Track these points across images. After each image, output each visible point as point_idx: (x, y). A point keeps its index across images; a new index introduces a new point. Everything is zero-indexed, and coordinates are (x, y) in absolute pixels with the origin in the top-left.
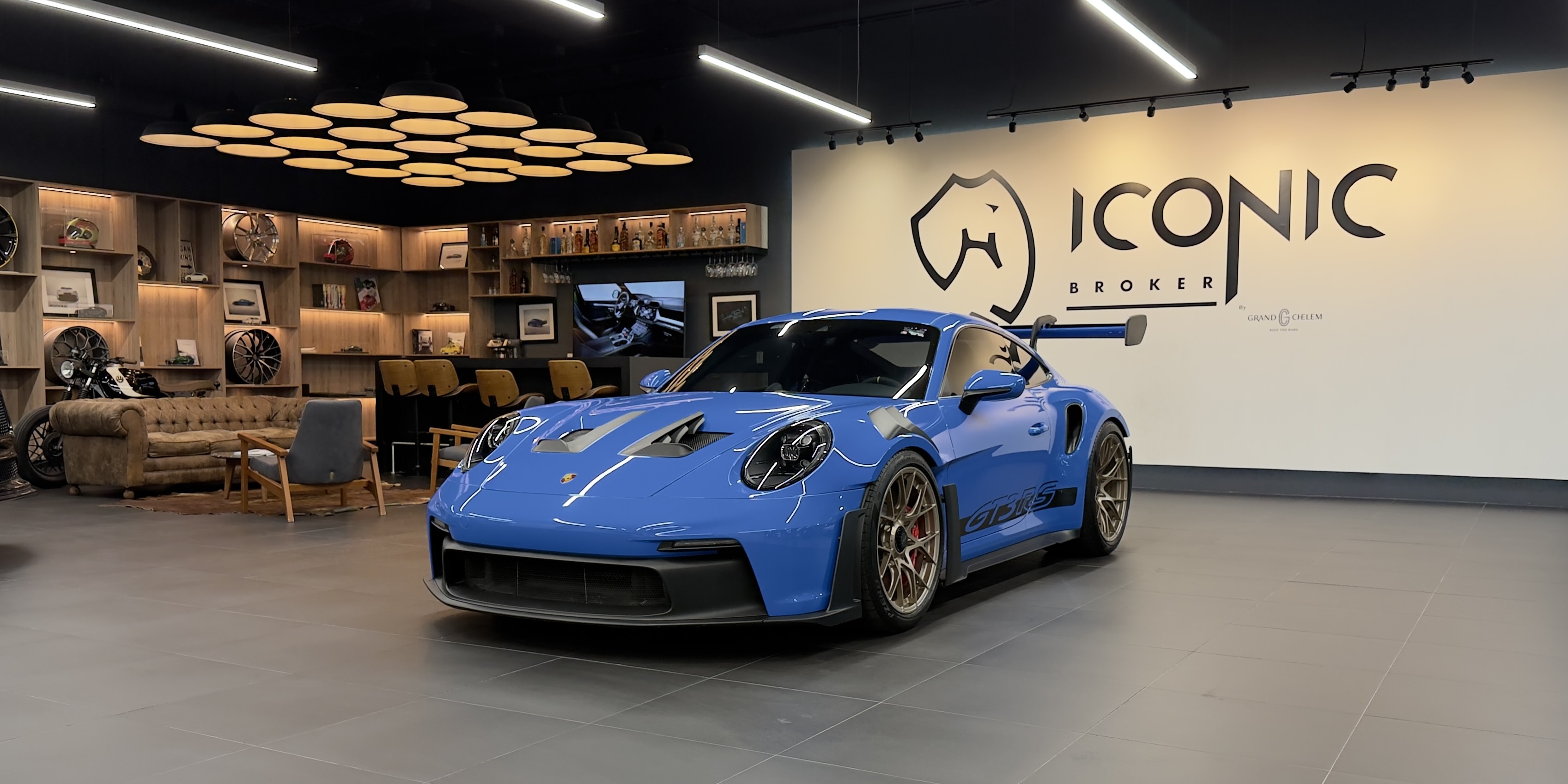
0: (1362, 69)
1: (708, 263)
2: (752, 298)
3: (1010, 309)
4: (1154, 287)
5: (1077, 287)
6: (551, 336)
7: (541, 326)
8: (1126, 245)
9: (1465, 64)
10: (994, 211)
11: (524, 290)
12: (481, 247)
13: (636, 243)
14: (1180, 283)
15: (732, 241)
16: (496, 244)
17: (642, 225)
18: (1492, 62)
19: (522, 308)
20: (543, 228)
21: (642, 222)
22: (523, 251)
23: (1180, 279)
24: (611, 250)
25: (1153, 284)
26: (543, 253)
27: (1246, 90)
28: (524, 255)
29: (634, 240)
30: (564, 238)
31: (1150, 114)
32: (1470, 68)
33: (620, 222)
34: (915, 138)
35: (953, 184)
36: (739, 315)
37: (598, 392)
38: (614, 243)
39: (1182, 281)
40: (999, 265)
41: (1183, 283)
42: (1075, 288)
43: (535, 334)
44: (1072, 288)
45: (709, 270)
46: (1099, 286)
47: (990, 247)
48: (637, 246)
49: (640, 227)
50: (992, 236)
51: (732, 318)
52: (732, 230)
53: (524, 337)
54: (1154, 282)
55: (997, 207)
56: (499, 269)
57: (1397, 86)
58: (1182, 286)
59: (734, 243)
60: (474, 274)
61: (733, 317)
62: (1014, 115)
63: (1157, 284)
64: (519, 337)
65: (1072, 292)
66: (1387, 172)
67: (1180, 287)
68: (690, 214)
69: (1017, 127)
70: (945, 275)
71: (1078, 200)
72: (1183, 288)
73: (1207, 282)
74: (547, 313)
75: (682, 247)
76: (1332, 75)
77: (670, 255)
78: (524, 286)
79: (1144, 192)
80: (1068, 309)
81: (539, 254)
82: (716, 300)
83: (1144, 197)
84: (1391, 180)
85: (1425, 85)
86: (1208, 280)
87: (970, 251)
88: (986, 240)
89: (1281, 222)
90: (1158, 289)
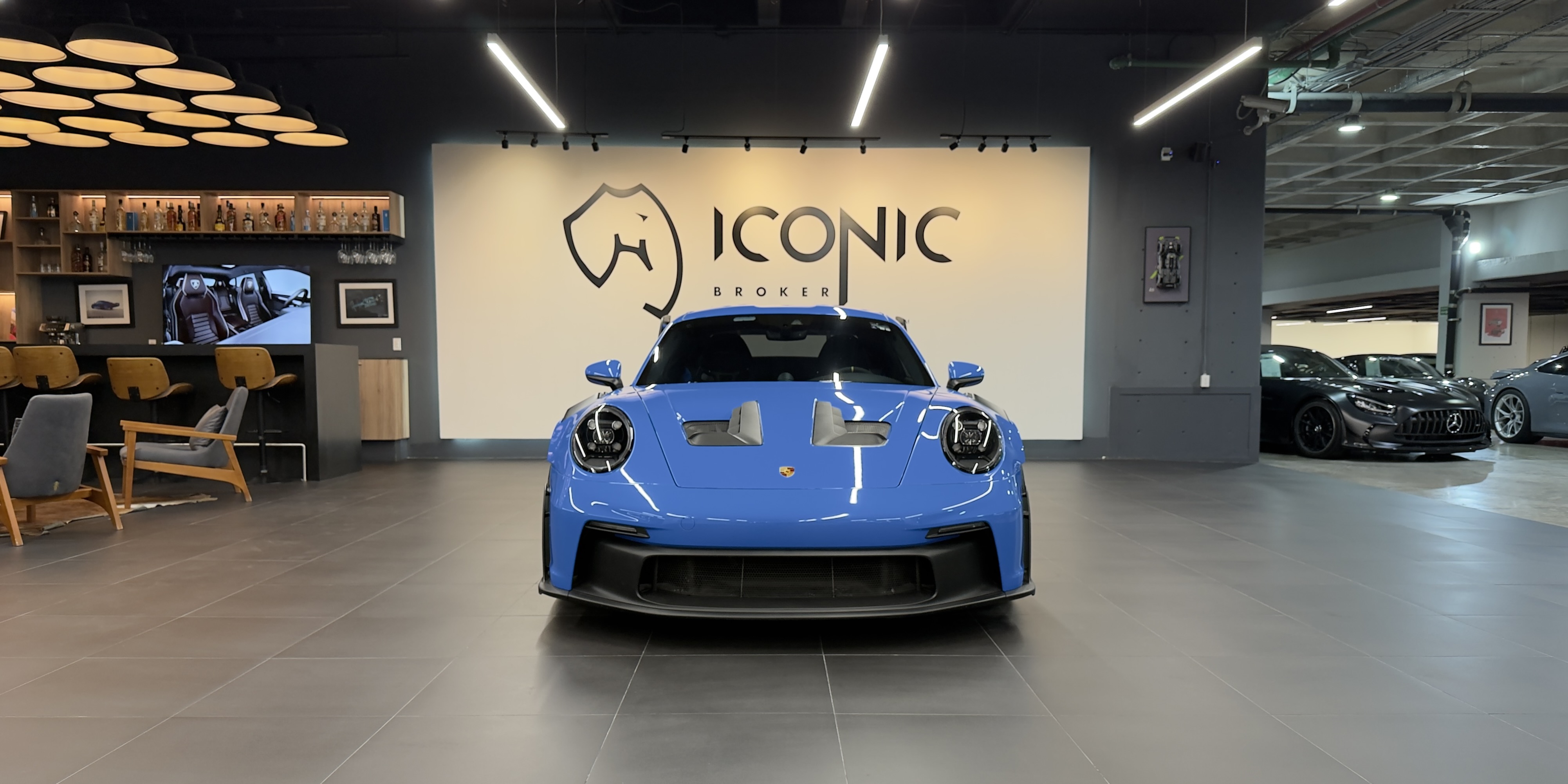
0: (962, 133)
1: (341, 248)
2: (389, 286)
3: (661, 307)
4: (783, 294)
5: (720, 291)
6: (126, 320)
7: (111, 309)
8: (759, 258)
9: (1032, 138)
10: (644, 220)
11: (88, 268)
12: (31, 218)
13: (248, 223)
14: (804, 292)
15: (366, 228)
16: (52, 216)
17: (249, 205)
18: (1050, 138)
19: (82, 289)
20: (121, 201)
21: (249, 201)
22: (91, 226)
23: (804, 289)
24: (214, 229)
26: (121, 228)
28: (92, 230)
29: (244, 220)
30: (144, 213)
31: (803, 151)
32: (1036, 141)
33: (220, 200)
34: (591, 147)
35: (603, 193)
36: (372, 303)
37: (280, 381)
38: (217, 222)
39: (806, 290)
40: (650, 268)
41: (806, 292)
43: (103, 317)
44: (715, 291)
45: (344, 257)
46: (738, 291)
47: (641, 251)
48: (249, 227)
49: (248, 207)
50: (643, 242)
51: (363, 306)
52: (365, 217)
53: (85, 320)
54: (783, 290)
55: (646, 217)
56: (59, 243)
57: (986, 149)
58: (805, 294)
59: (367, 231)
60: (21, 249)
61: (365, 305)
62: (686, 138)
63: (786, 292)
64: (79, 320)
65: (715, 295)
66: (955, 215)
67: (803, 295)
68: (311, 197)
69: (689, 149)
70: (599, 274)
71: (718, 217)
72: (806, 296)
73: (825, 292)
74: (120, 295)
75: (309, 230)
76: (941, 136)
77: (296, 238)
78: (87, 263)
79: (773, 215)
81: (116, 228)
82: (343, 287)
83: (773, 219)
84: (956, 219)
85: (1005, 149)
86: (825, 290)
87: (623, 255)
88: (637, 245)
89: (879, 247)
90: (786, 295)
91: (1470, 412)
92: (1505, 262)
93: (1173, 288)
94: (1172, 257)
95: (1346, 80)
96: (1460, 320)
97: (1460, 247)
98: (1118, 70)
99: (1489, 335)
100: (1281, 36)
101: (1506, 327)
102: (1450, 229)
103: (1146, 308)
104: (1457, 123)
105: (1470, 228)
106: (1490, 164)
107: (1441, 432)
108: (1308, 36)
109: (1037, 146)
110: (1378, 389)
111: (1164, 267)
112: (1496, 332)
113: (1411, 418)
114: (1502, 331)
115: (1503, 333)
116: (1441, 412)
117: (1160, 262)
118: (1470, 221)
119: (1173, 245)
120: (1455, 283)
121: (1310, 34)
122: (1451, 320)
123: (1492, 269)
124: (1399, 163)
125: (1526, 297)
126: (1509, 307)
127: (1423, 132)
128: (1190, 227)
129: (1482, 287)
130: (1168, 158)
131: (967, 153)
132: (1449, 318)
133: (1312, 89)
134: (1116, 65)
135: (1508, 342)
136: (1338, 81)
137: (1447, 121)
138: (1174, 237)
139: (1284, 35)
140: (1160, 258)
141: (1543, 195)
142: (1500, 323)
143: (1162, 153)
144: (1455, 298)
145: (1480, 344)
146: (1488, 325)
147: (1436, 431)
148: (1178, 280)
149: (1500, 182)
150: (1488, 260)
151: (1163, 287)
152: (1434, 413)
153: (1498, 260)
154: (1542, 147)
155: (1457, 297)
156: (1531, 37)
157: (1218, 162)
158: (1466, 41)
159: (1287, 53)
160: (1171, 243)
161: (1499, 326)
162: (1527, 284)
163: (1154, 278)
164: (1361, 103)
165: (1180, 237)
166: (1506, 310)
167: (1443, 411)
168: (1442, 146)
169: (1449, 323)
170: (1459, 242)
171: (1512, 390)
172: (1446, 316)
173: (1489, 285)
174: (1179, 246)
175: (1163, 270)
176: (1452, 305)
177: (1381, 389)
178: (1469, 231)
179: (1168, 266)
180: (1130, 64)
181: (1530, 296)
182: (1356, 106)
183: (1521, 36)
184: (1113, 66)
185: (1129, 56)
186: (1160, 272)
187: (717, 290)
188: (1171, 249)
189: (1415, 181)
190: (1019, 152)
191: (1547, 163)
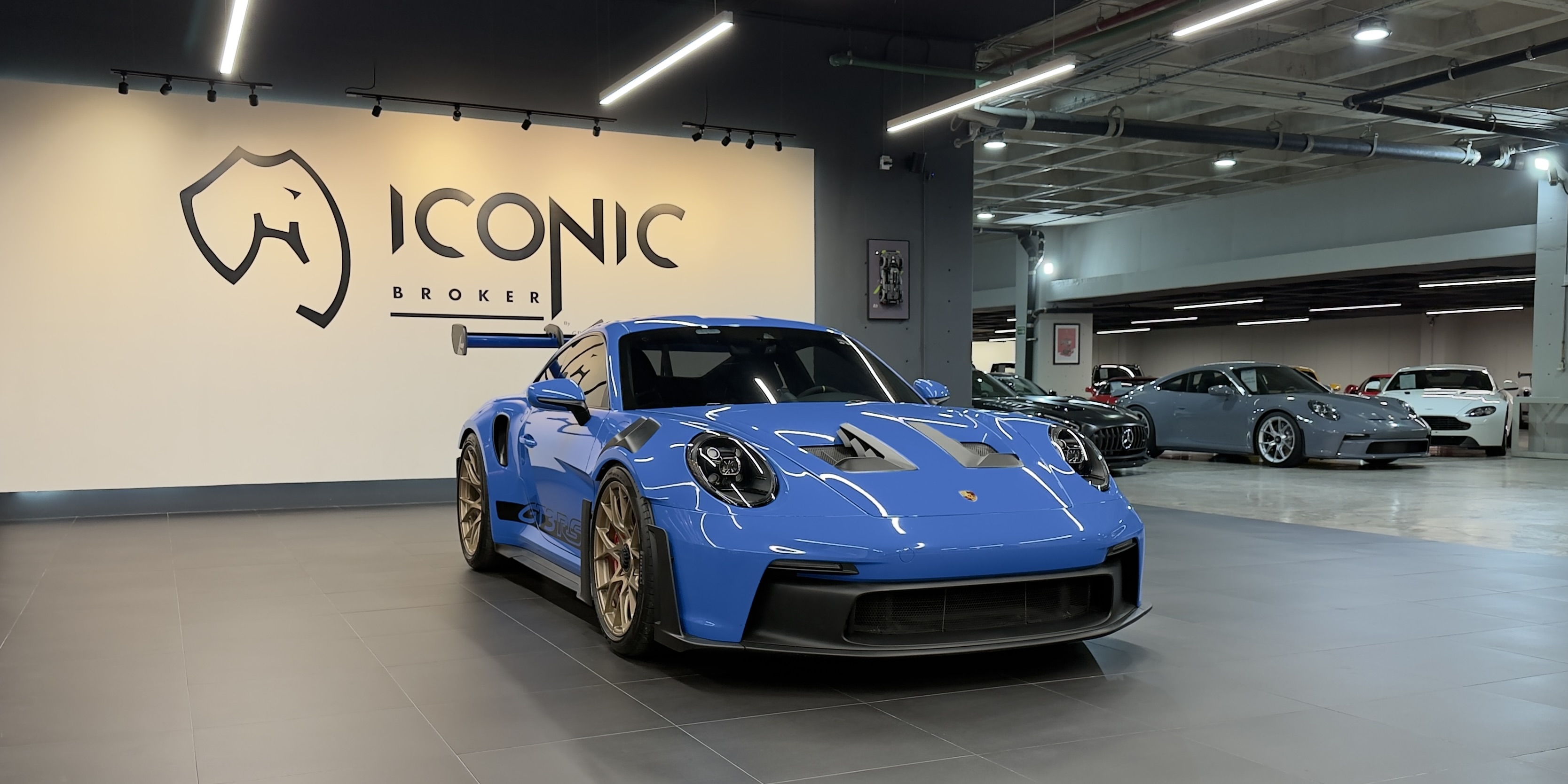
0: (705, 123)
3: (322, 309)
4: (483, 298)
5: (402, 292)
8: (451, 253)
9: (778, 135)
10: (295, 198)
14: (508, 296)
18: (794, 137)
23: (508, 292)
25: (482, 295)
27: (613, 122)
32: (781, 139)
34: (248, 100)
35: (239, 159)
39: (510, 294)
40: (305, 259)
41: (512, 297)
42: (399, 292)
44: (395, 292)
46: (426, 293)
47: (292, 237)
50: (294, 226)
54: (483, 293)
55: (300, 193)
58: (510, 299)
62: (379, 98)
63: (486, 295)
65: (395, 297)
66: (680, 214)
67: (508, 301)
70: (233, 265)
71: (397, 199)
72: (512, 301)
73: (534, 297)
76: (684, 123)
79: (467, 200)
80: (393, 315)
83: (467, 205)
84: (681, 219)
85: (749, 146)
86: (534, 295)
87: (266, 241)
88: (287, 229)
89: (595, 246)
90: (487, 300)
91: (1135, 428)
92: (1077, 283)
93: (896, 303)
94: (895, 272)
95: (1024, 97)
96: (1037, 339)
97: (1036, 268)
98: (837, 67)
99: (1061, 354)
100: (988, 48)
101: (1074, 347)
102: (1025, 248)
103: (869, 325)
104: (1081, 145)
105: (1044, 248)
106: (1084, 186)
107: (1118, 449)
108: (1010, 49)
109: (782, 144)
110: (1056, 407)
111: (887, 282)
112: (1067, 352)
113: (1094, 435)
114: (1072, 351)
115: (1073, 352)
116: (1112, 429)
117: (883, 276)
118: (1044, 242)
119: (895, 260)
120: (1031, 304)
121: (1011, 47)
122: (1029, 339)
123: (1064, 290)
124: (1008, 181)
125: (1090, 316)
126: (1077, 327)
127: (1047, 152)
128: (909, 241)
129: (1055, 307)
130: (887, 167)
131: (711, 146)
132: (1027, 337)
133: (990, 103)
134: (836, 62)
135: (1077, 361)
136: (1016, 98)
137: (1072, 143)
138: (895, 251)
139: (990, 47)
140: (883, 272)
141: (1109, 219)
142: (1070, 342)
143: (882, 161)
144: (1033, 318)
145: (1054, 363)
146: (1060, 345)
147: (1114, 448)
148: (900, 296)
149: (1082, 205)
150: (1061, 281)
151: (887, 304)
152: (1107, 430)
153: (1071, 281)
154: (1135, 172)
155: (1035, 317)
156: (1200, 72)
157: (933, 175)
158: (1137, 68)
159: (990, 65)
160: (893, 258)
161: (1069, 346)
162: (1090, 305)
163: (877, 293)
164: (1034, 121)
165: (901, 252)
166: (1074, 330)
167: (1113, 428)
168: (1055, 167)
169: (1027, 342)
170: (1035, 262)
171: (1137, 407)
172: (1025, 336)
173: (1061, 306)
174: (901, 260)
175: (886, 285)
176: (1030, 325)
177: (1059, 407)
178: (1044, 252)
179: (891, 281)
180: (851, 62)
181: (1094, 316)
182: (1030, 123)
183: (1191, 70)
184: (833, 62)
185: (849, 54)
186: (884, 287)
187: (398, 290)
188: (894, 263)
189: (1012, 200)
190: (764, 150)
191: (1129, 188)
